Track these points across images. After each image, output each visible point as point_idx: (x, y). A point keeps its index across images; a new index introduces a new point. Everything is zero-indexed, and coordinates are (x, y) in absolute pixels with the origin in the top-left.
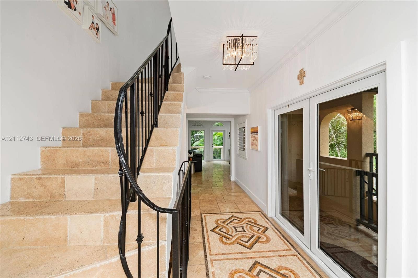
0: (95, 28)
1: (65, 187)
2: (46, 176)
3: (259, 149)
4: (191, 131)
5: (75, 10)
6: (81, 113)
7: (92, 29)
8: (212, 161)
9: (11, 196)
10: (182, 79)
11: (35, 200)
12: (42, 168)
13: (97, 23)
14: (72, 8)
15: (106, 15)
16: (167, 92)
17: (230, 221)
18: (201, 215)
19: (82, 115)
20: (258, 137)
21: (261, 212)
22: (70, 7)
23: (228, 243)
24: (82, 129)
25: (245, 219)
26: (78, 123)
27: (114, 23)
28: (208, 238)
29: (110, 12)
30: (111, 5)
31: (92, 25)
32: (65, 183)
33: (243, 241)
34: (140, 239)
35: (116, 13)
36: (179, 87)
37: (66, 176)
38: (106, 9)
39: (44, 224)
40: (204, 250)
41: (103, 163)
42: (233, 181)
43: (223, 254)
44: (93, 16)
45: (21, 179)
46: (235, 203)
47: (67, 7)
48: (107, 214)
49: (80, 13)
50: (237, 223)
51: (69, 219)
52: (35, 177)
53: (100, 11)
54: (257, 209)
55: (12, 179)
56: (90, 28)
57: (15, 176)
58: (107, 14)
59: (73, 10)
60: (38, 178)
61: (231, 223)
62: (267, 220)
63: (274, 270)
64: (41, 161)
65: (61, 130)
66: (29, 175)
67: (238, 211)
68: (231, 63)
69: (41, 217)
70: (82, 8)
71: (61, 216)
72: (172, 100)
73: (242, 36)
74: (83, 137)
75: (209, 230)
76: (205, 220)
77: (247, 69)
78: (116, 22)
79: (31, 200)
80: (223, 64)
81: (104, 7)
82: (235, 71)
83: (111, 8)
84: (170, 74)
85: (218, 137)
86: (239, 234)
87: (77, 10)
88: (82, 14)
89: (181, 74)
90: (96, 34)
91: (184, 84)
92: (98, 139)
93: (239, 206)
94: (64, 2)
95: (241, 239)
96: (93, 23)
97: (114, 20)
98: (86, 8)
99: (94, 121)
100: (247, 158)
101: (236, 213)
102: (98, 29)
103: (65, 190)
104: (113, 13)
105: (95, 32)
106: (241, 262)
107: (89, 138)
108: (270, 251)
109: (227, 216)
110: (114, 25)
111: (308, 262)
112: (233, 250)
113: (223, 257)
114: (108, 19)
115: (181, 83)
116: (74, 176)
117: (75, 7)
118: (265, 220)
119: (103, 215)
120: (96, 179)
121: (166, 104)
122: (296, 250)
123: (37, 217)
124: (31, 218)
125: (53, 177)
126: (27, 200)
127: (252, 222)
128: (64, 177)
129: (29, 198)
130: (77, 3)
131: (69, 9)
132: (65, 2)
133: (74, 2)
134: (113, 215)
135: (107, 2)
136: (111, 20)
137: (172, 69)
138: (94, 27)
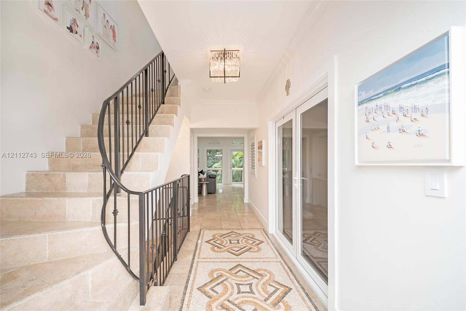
0: (96, 47)
1: (66, 182)
2: (52, 173)
3: (263, 165)
4: (207, 150)
5: (76, 33)
6: (83, 126)
7: (93, 48)
8: (230, 184)
9: (26, 187)
10: (179, 92)
11: (43, 191)
12: (49, 169)
13: (97, 43)
14: (74, 32)
15: (106, 34)
16: (162, 105)
17: (228, 235)
18: (201, 230)
19: (83, 127)
20: (262, 152)
21: (263, 230)
22: (72, 31)
23: (218, 251)
24: (82, 138)
25: (243, 234)
26: (80, 134)
27: (115, 40)
28: (201, 247)
29: (111, 30)
30: (111, 23)
31: (93, 45)
32: (66, 178)
33: (234, 250)
34: (115, 212)
35: (116, 30)
36: (176, 100)
37: (66, 173)
38: (106, 28)
39: (50, 204)
40: (194, 255)
41: (97, 166)
42: (246, 203)
43: (210, 258)
44: (93, 36)
45: (33, 175)
46: (240, 222)
47: (69, 32)
48: (95, 199)
49: (80, 36)
50: (234, 237)
51: (67, 201)
52: (44, 173)
53: (100, 29)
54: (260, 227)
55: (27, 175)
56: (91, 47)
57: (29, 172)
58: (107, 32)
59: (75, 33)
60: (46, 174)
61: (228, 237)
62: (266, 236)
63: (253, 271)
64: (48, 164)
65: (65, 139)
66: (39, 172)
67: (240, 228)
68: (221, 76)
69: (48, 199)
70: (83, 30)
71: (61, 199)
72: (167, 113)
73: (225, 51)
74: (83, 146)
75: (204, 241)
76: (203, 234)
77: (236, 81)
78: (117, 38)
79: (41, 191)
80: (210, 77)
81: (104, 26)
82: (225, 83)
83: (111, 26)
84: (168, 87)
85: (240, 157)
86: (232, 245)
87: (78, 34)
88: (82, 36)
89: (178, 87)
90: (96, 52)
91: (180, 97)
92: (95, 147)
93: (242, 224)
94: (66, 27)
95: (233, 249)
96: (93, 42)
97: (114, 36)
98: (87, 29)
99: (93, 132)
100: (256, 176)
101: (237, 229)
102: (98, 48)
103: (66, 184)
104: (113, 31)
105: (95, 50)
106: (225, 264)
107: (87, 146)
108: (256, 258)
109: (226, 232)
110: (115, 42)
111: (289, 268)
112: (220, 256)
113: (209, 260)
114: (108, 36)
115: (178, 96)
116: (73, 173)
117: (76, 31)
118: (263, 235)
119: (91, 199)
120: (89, 175)
121: (159, 116)
122: (282, 258)
123: (44, 199)
124: (40, 199)
125: (57, 173)
126: (38, 191)
127: (250, 237)
128: (65, 174)
129: (39, 190)
130: (78, 27)
131: (71, 33)
132: (68, 28)
133: (75, 27)
134: (99, 199)
135: (107, 21)
136: (111, 37)
137: (170, 82)
138: (94, 46)
